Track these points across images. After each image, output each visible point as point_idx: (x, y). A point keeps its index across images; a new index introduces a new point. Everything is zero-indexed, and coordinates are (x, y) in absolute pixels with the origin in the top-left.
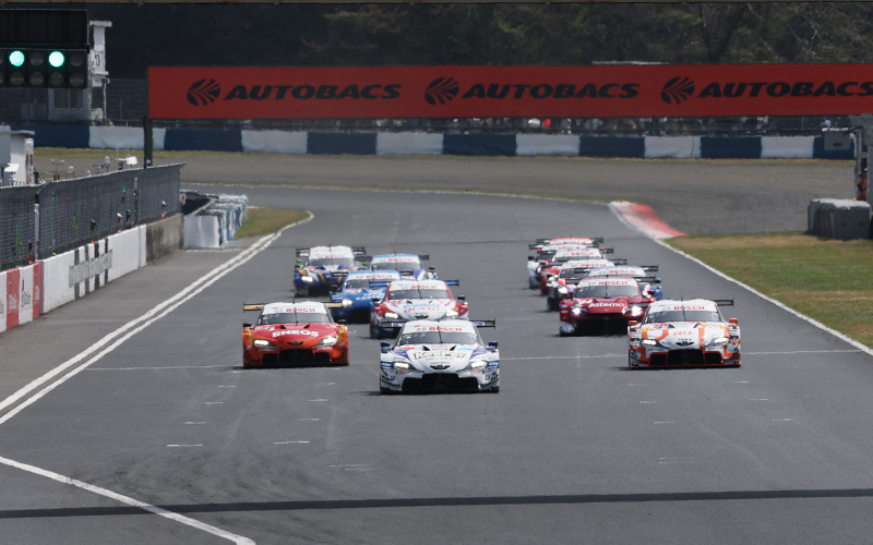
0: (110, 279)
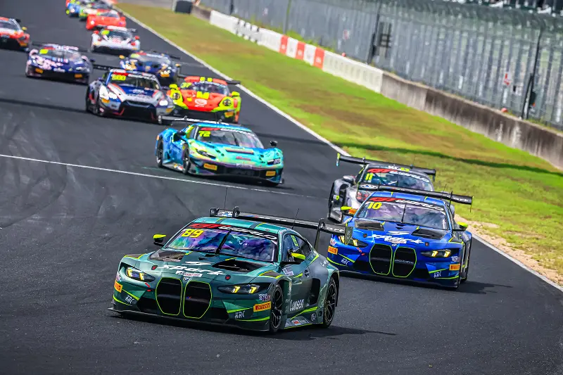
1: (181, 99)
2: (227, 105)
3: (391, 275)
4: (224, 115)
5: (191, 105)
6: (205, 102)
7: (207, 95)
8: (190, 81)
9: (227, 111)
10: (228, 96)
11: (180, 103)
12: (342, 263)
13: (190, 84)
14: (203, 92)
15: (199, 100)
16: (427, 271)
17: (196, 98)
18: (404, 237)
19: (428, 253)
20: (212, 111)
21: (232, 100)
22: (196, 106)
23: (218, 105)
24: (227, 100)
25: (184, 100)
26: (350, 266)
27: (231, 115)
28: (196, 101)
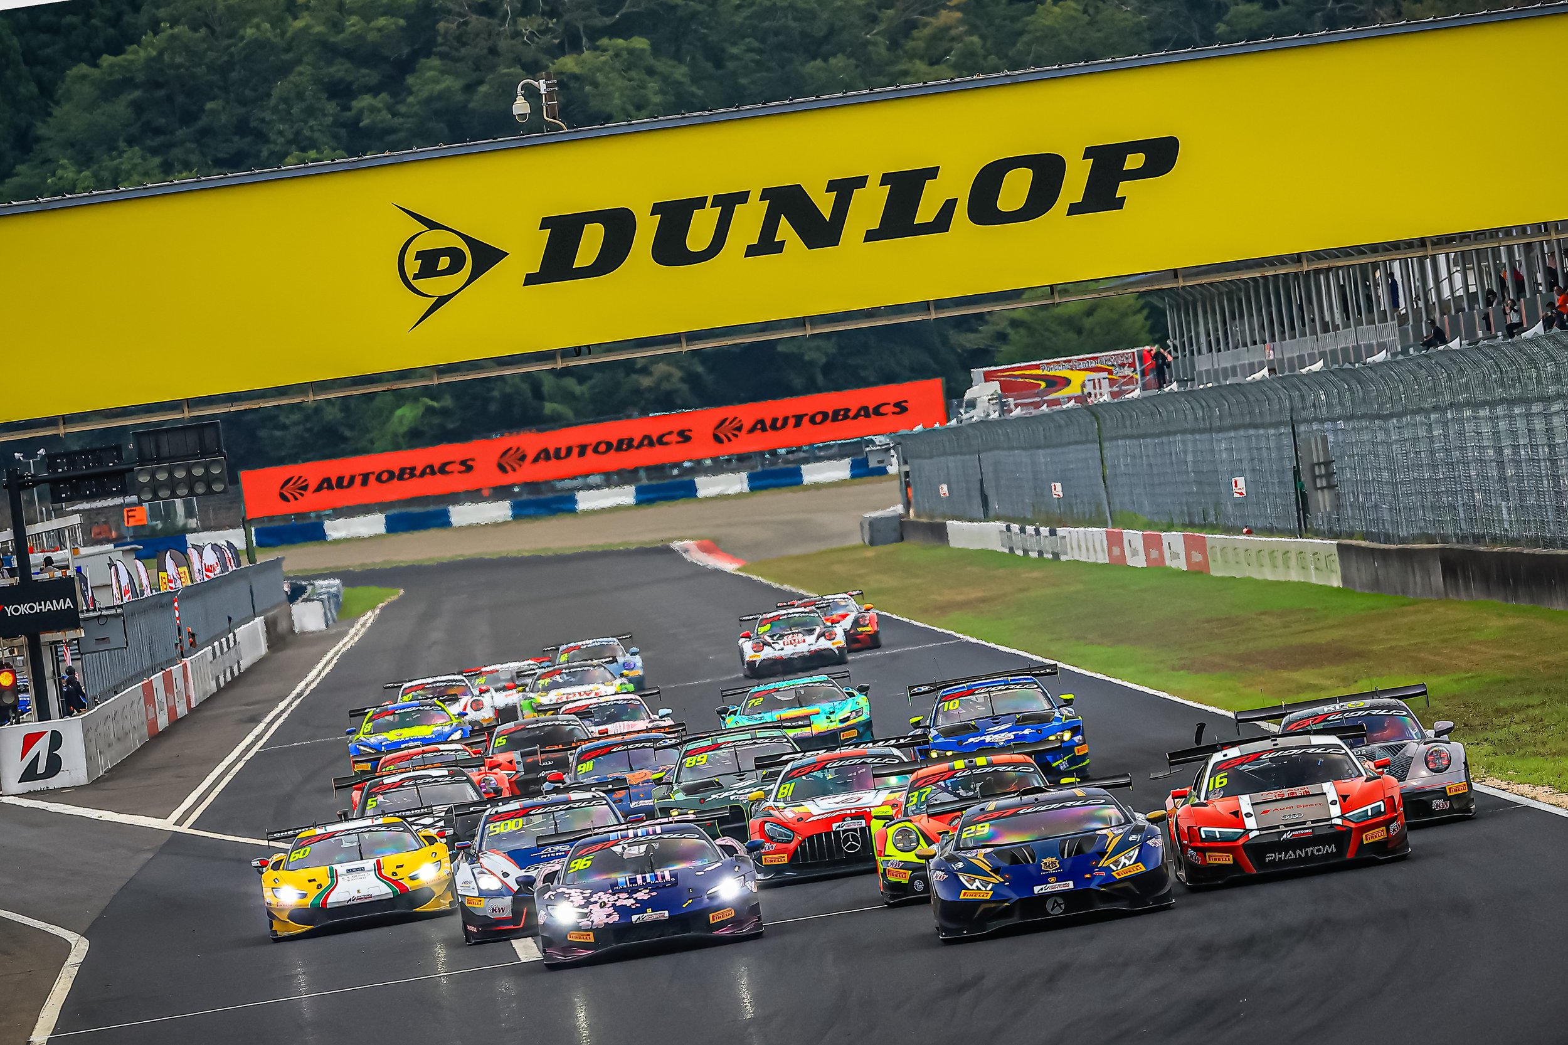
0: (242, 671)
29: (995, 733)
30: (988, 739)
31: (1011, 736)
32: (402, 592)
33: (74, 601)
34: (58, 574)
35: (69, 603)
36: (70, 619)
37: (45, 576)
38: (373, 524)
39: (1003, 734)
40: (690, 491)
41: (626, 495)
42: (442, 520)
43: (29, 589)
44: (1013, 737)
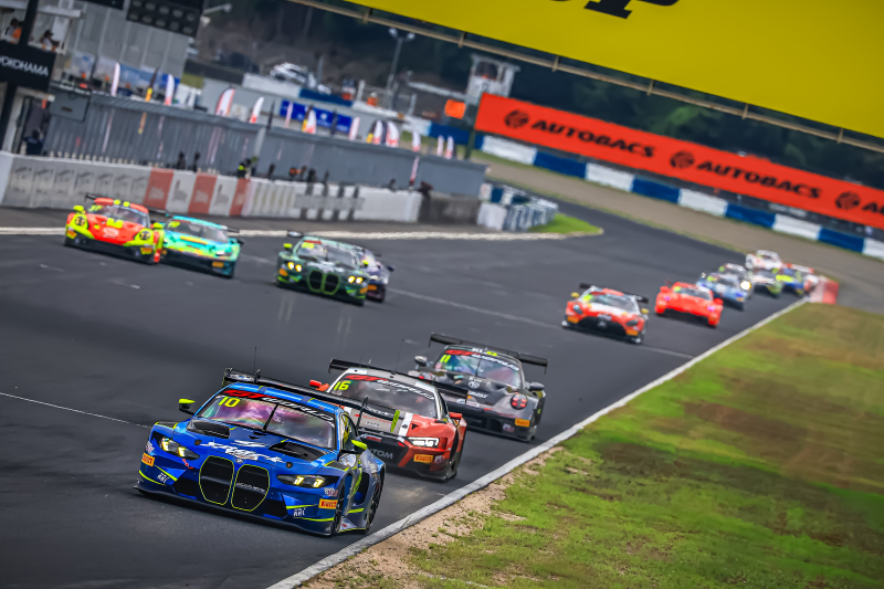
0: (355, 219)
1: (86, 225)
2: (144, 238)
3: (228, 505)
4: (140, 252)
5: (98, 235)
6: (116, 233)
7: (120, 223)
8: (101, 203)
9: (143, 246)
10: (147, 227)
11: (83, 230)
12: (159, 481)
13: (99, 207)
14: (116, 219)
15: (110, 229)
16: (283, 504)
17: (105, 226)
18: (257, 450)
19: (289, 478)
20: (125, 245)
21: (151, 233)
22: (105, 236)
23: (133, 238)
24: (146, 233)
25: (89, 228)
26: (169, 486)
27: (149, 252)
28: (105, 230)
29: (240, 448)
30: (229, 450)
31: (256, 457)
32: (600, 231)
33: (50, 71)
34: (49, 48)
35: (45, 72)
36: (42, 84)
37: (39, 46)
38: (623, 181)
39: (248, 452)
40: (857, 246)
41: (812, 230)
42: (672, 197)
43: (22, 50)
44: (256, 459)
